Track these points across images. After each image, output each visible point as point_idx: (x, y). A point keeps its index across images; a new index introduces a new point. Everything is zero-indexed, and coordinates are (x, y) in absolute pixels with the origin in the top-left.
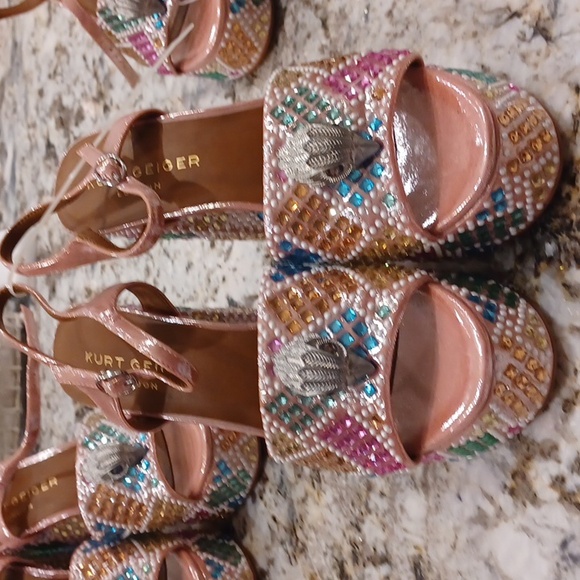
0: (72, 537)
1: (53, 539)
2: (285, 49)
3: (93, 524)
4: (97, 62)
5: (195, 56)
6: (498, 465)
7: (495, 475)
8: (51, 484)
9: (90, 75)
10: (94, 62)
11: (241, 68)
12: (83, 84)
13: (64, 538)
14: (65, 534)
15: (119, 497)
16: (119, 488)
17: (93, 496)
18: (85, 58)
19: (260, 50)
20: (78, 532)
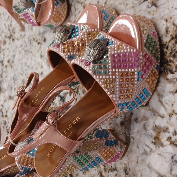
0: (12, 174)
1: (6, 174)
2: (72, 16)
3: (20, 167)
4: (9, 26)
5: (44, 20)
6: (150, 136)
7: (149, 139)
8: (5, 157)
9: (7, 30)
10: (8, 26)
11: (58, 23)
12: (5, 33)
13: (9, 174)
14: (9, 172)
15: (28, 158)
16: (28, 155)
17: (20, 159)
18: (5, 25)
19: (64, 17)
20: (13, 172)
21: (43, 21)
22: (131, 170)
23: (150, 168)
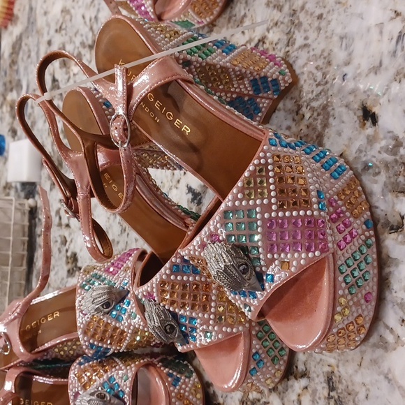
0: (67, 356)
1: (54, 356)
2: (239, 4)
3: (87, 343)
4: (93, 20)
5: (173, 8)
6: (397, 304)
7: (396, 313)
8: (55, 316)
9: (87, 29)
10: (90, 20)
11: (205, 18)
12: (82, 35)
13: (62, 356)
14: (62, 353)
15: (107, 324)
16: (108, 319)
17: (88, 324)
18: (84, 17)
19: (221, 4)
20: (72, 352)
21: (170, 10)
22: (344, 381)
23: (389, 381)
